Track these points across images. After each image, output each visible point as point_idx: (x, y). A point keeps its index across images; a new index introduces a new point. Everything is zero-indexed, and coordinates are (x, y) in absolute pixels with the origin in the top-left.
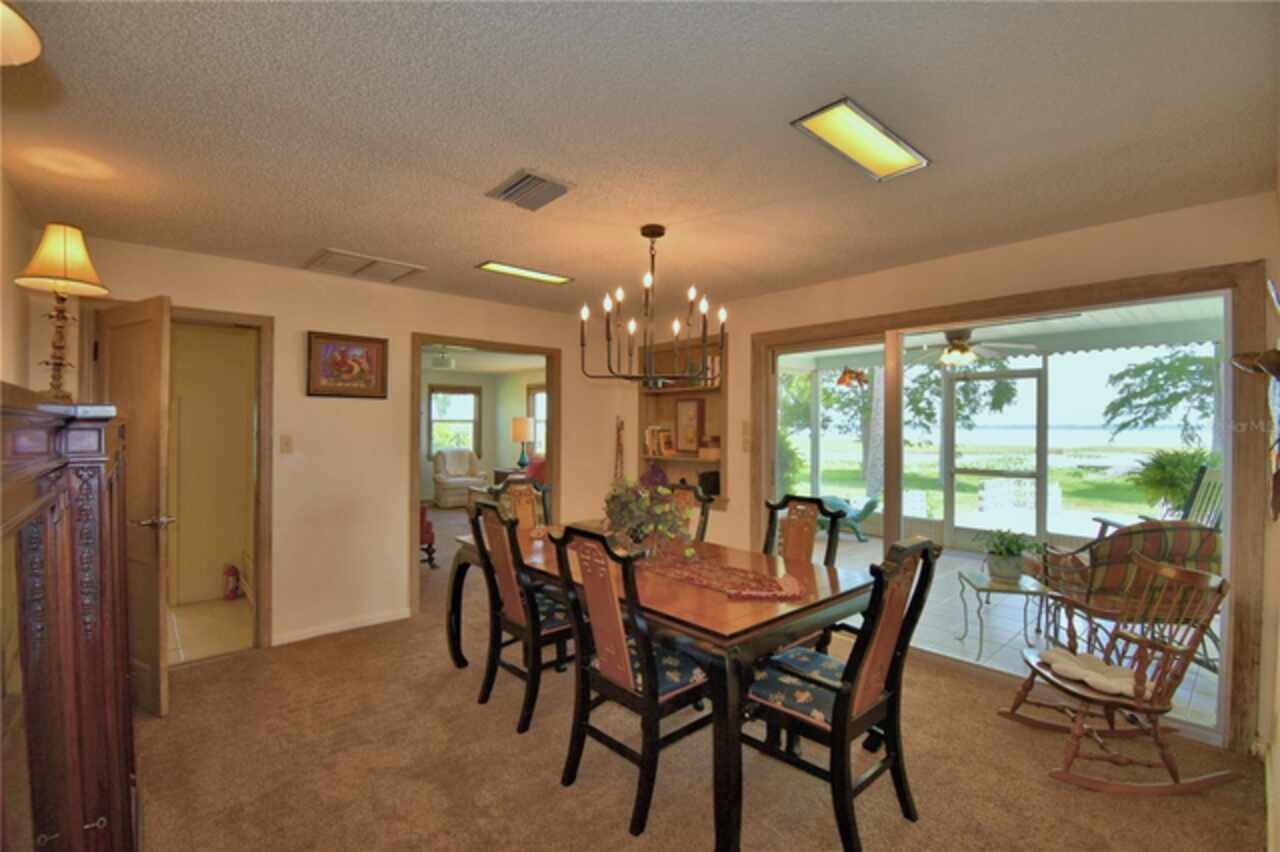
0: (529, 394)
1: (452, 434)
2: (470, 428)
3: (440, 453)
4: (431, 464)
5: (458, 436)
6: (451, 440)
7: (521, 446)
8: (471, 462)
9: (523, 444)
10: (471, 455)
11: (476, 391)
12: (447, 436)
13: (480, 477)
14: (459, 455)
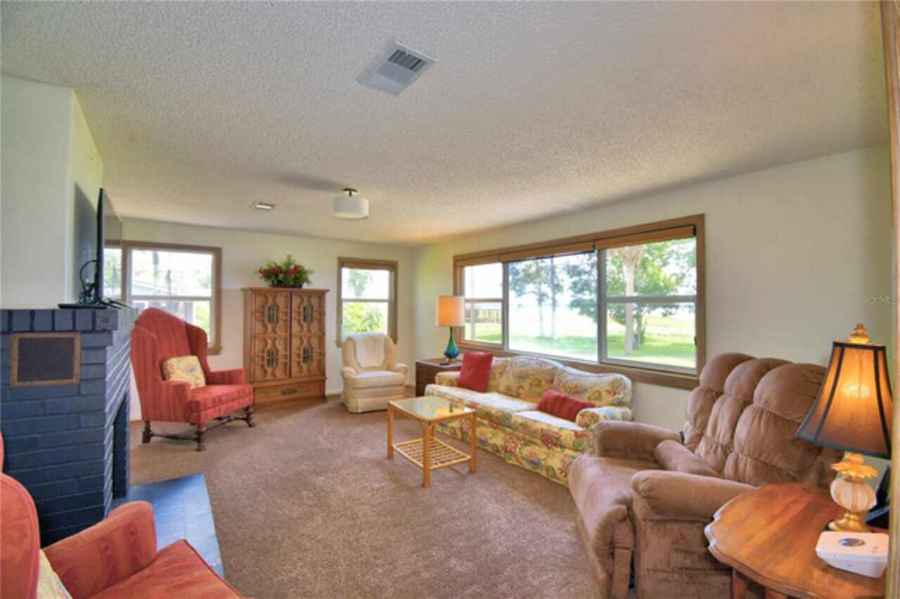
0: (455, 267)
1: (364, 314)
2: (384, 309)
3: (349, 339)
4: (340, 350)
5: (371, 317)
6: (364, 321)
7: (449, 331)
8: (387, 350)
9: (451, 329)
10: (386, 340)
11: (391, 266)
12: (360, 317)
13: (397, 371)
14: (373, 340)
